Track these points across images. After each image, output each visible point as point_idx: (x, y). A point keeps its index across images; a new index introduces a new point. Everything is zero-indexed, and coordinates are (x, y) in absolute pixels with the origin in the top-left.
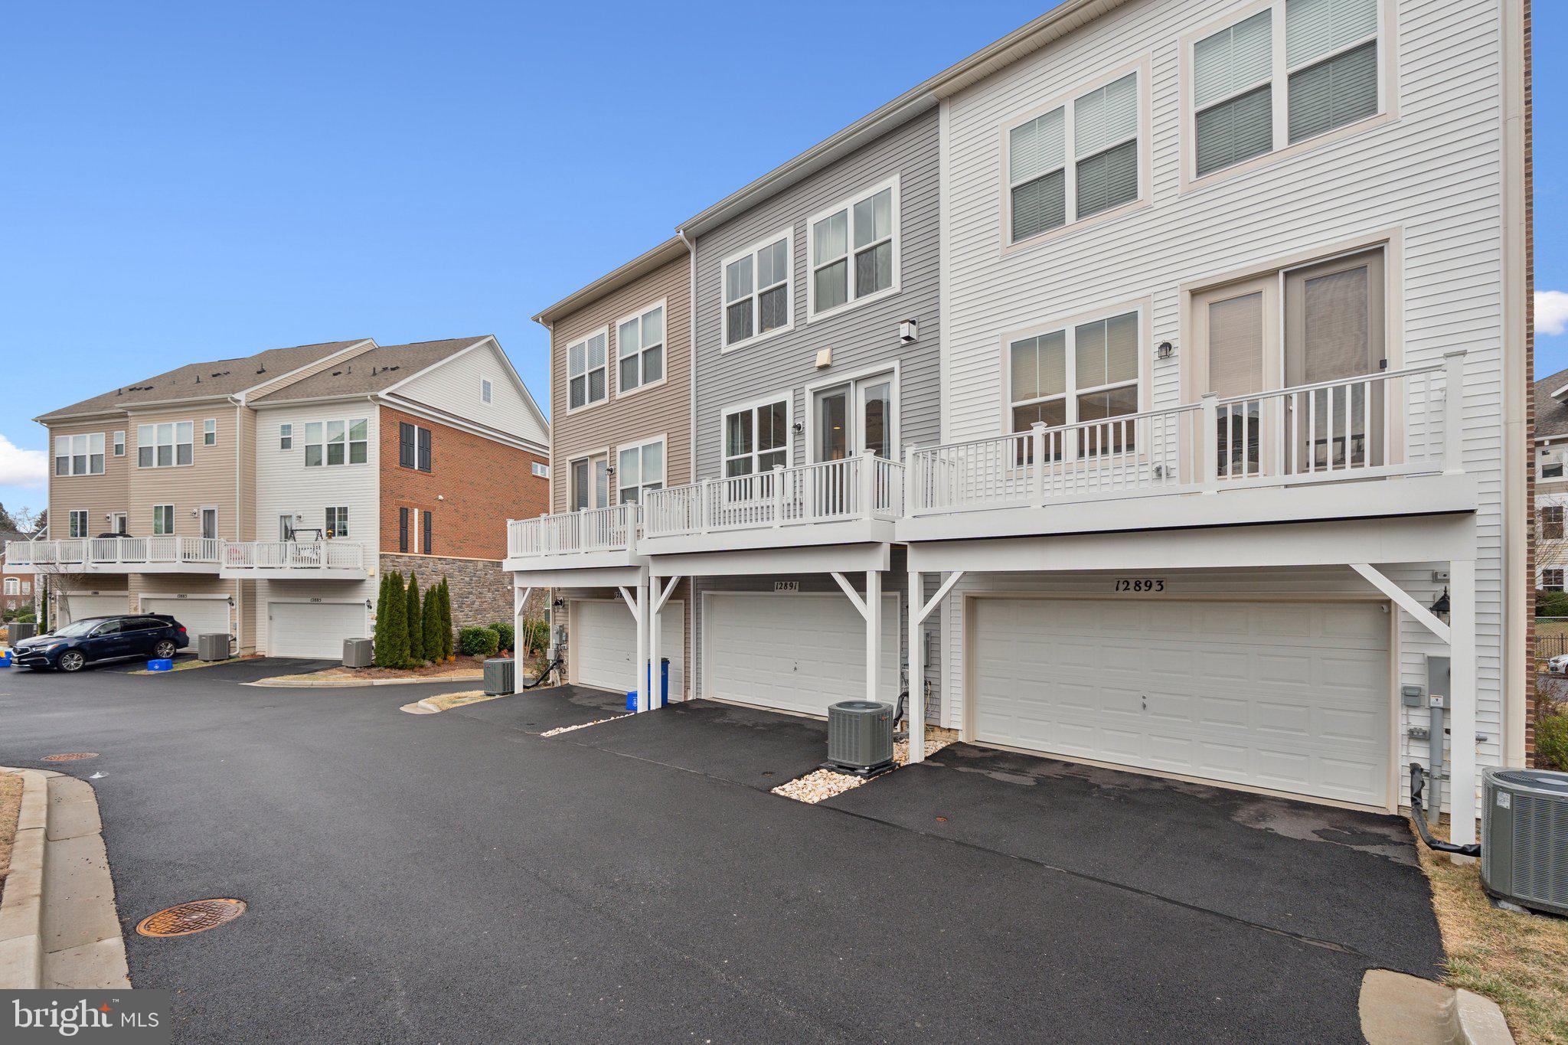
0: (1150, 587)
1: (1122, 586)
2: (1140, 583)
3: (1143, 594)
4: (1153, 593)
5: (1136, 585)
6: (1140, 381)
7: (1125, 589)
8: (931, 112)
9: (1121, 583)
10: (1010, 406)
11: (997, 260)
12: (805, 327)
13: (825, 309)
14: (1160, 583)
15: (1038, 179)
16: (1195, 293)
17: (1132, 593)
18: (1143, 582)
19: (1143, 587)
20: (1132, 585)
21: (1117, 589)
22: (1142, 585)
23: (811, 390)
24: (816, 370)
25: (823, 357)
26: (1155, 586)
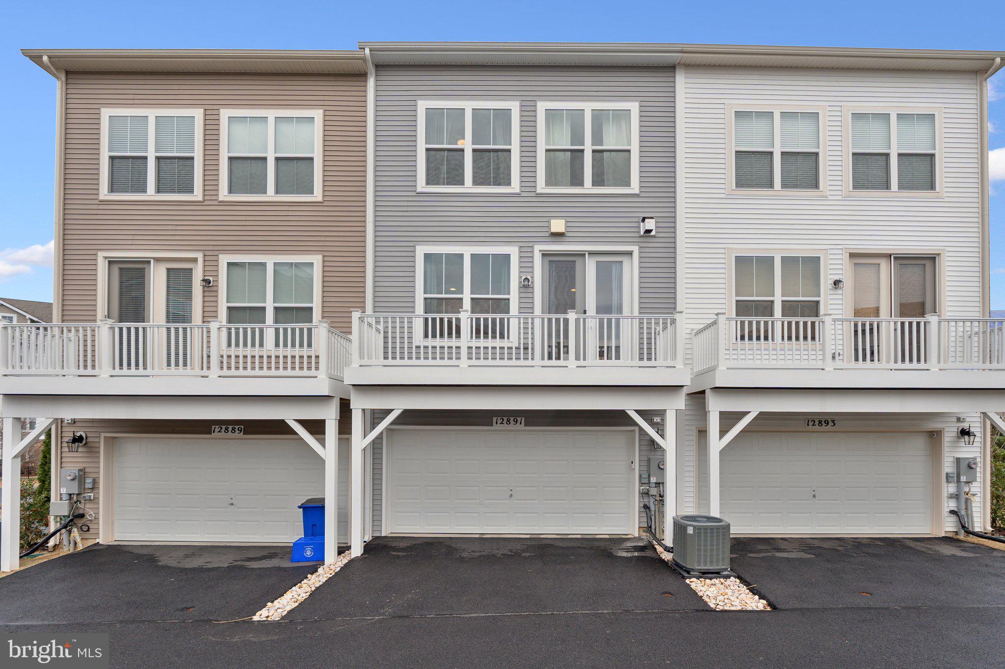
0: (828, 423)
1: (811, 423)
2: (822, 421)
3: (824, 428)
4: (829, 427)
5: (820, 423)
6: (822, 299)
7: (813, 425)
8: (670, 69)
9: (810, 422)
10: (734, 299)
11: (723, 196)
12: (533, 194)
13: (560, 186)
14: (833, 421)
15: (753, 152)
16: (852, 255)
17: (817, 427)
18: (823, 420)
19: (824, 424)
20: (817, 423)
21: (808, 425)
22: (823, 423)
23: (540, 251)
24: (547, 234)
25: (558, 226)
26: (831, 424)
